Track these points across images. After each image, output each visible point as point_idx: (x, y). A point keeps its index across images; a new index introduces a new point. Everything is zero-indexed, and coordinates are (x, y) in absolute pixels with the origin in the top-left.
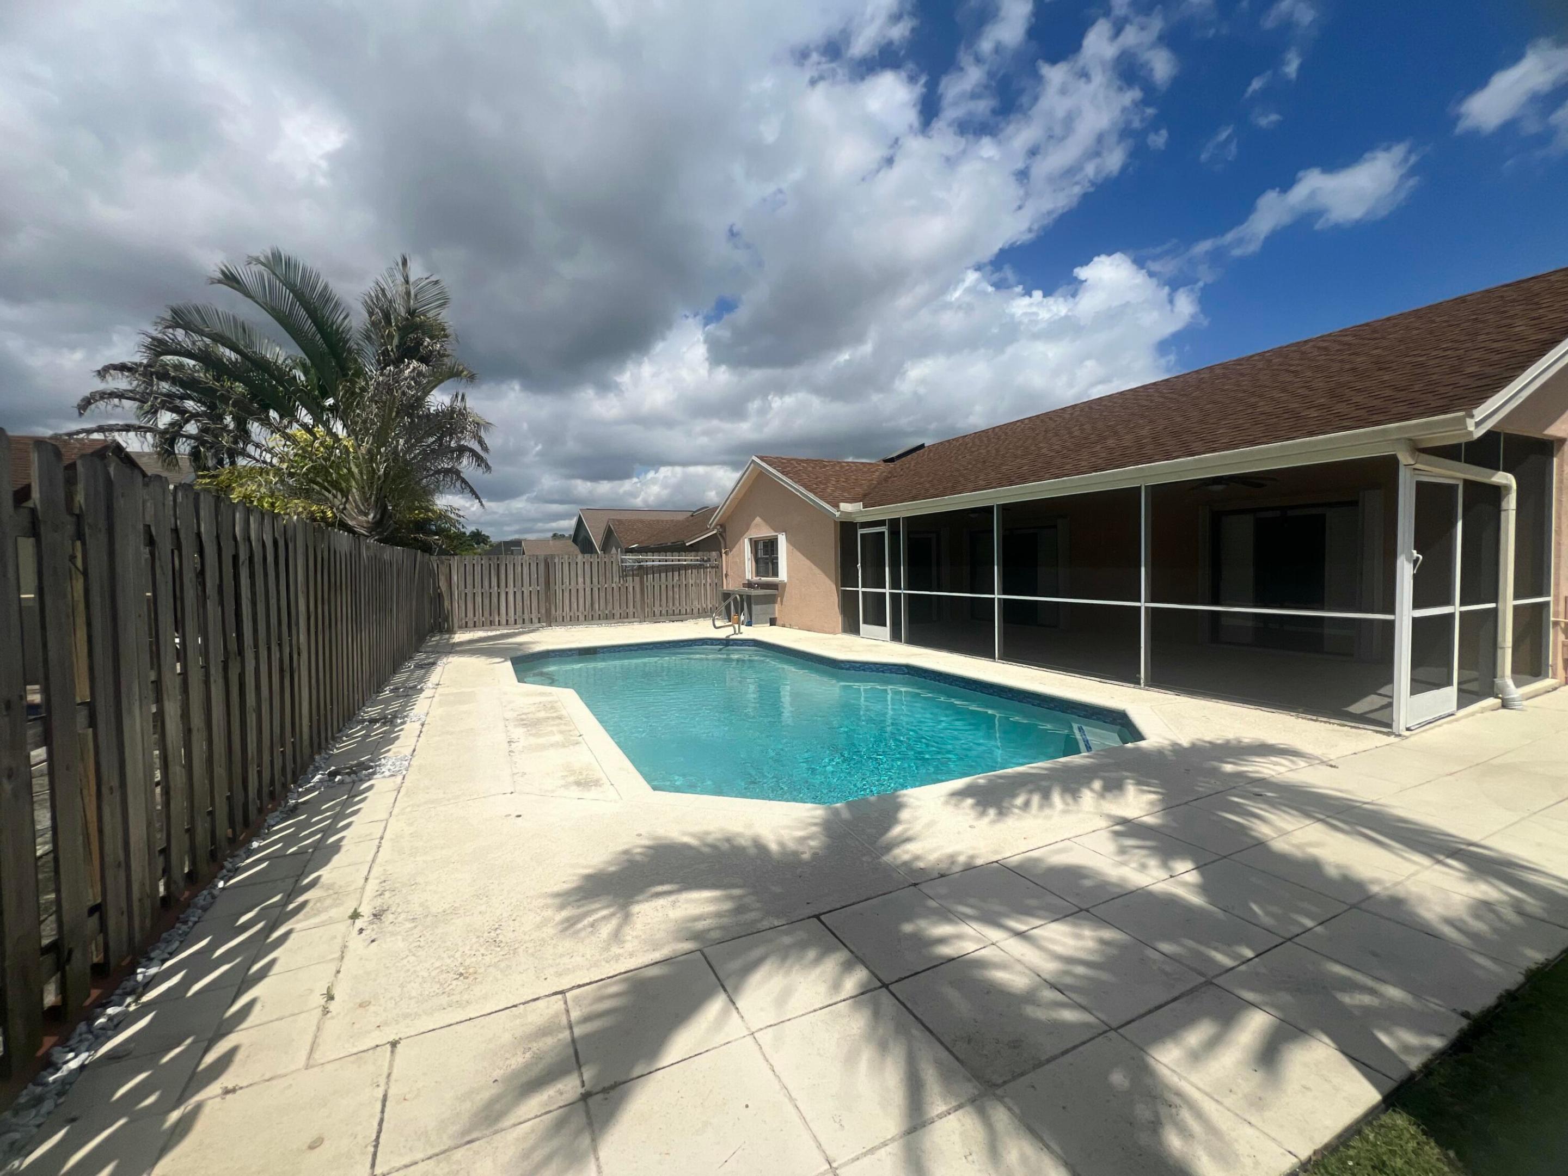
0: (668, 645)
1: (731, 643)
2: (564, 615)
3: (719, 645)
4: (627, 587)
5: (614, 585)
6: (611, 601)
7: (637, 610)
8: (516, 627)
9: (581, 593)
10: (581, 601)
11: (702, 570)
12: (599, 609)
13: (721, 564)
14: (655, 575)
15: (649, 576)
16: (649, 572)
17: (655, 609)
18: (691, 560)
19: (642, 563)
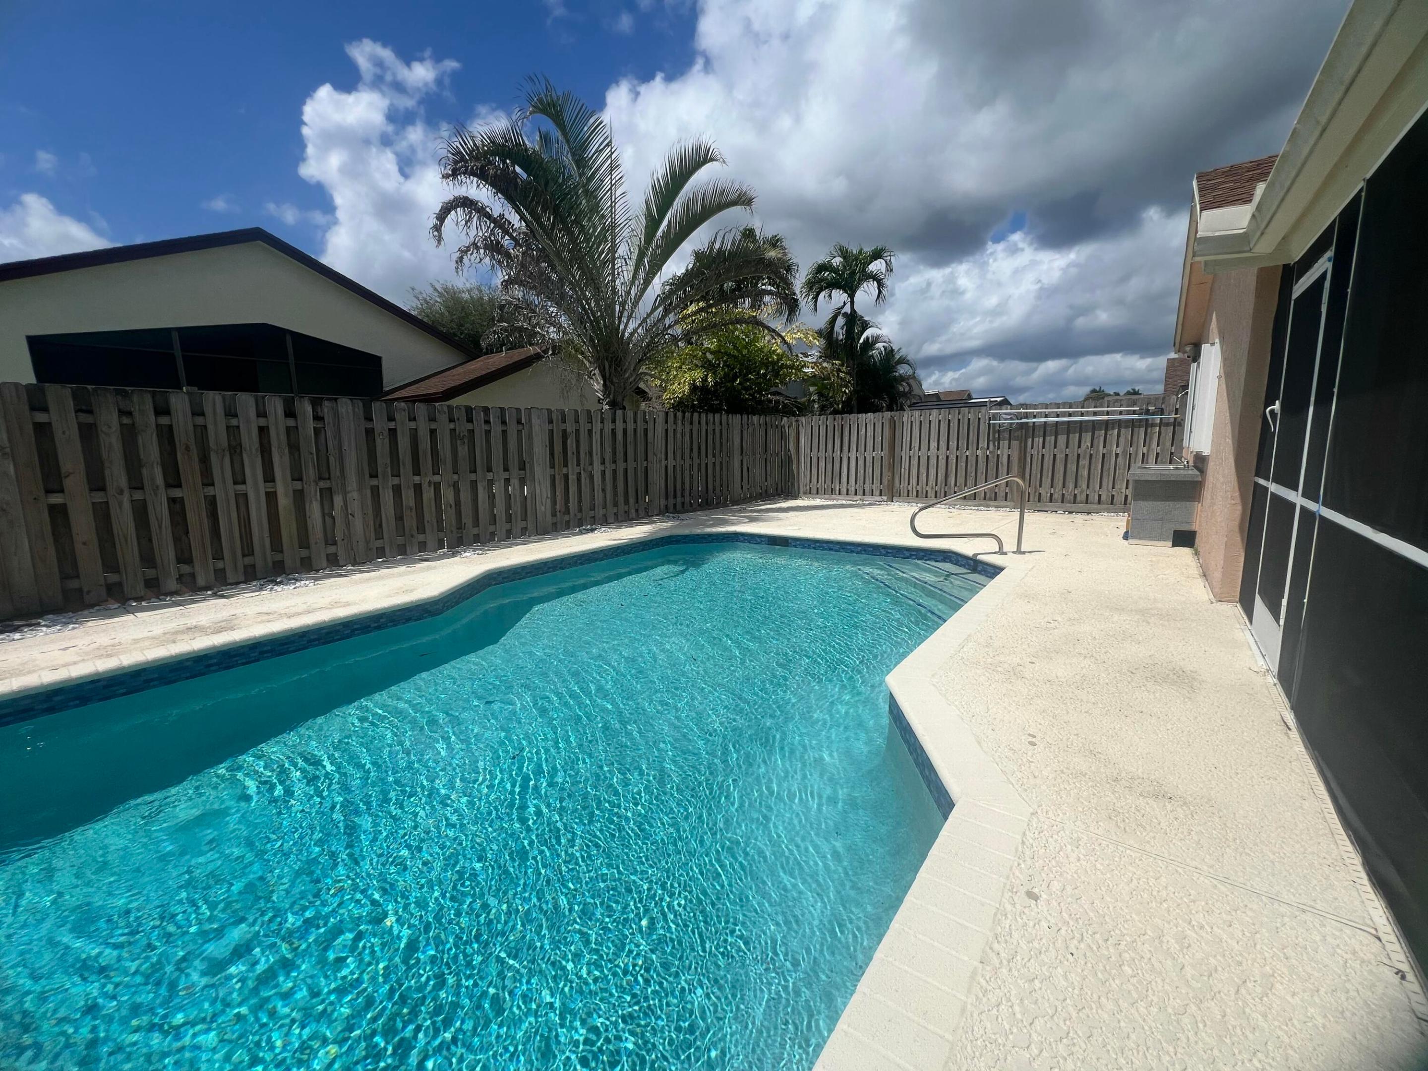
2: (910, 488)
4: (998, 456)
5: (979, 452)
6: (973, 474)
7: (1011, 490)
8: (856, 498)
9: (933, 461)
10: (932, 472)
11: (1143, 430)
12: (955, 485)
13: (1183, 420)
14: (1048, 438)
15: (1036, 439)
16: (1037, 433)
17: (1042, 491)
18: (1121, 413)
19: (1023, 421)
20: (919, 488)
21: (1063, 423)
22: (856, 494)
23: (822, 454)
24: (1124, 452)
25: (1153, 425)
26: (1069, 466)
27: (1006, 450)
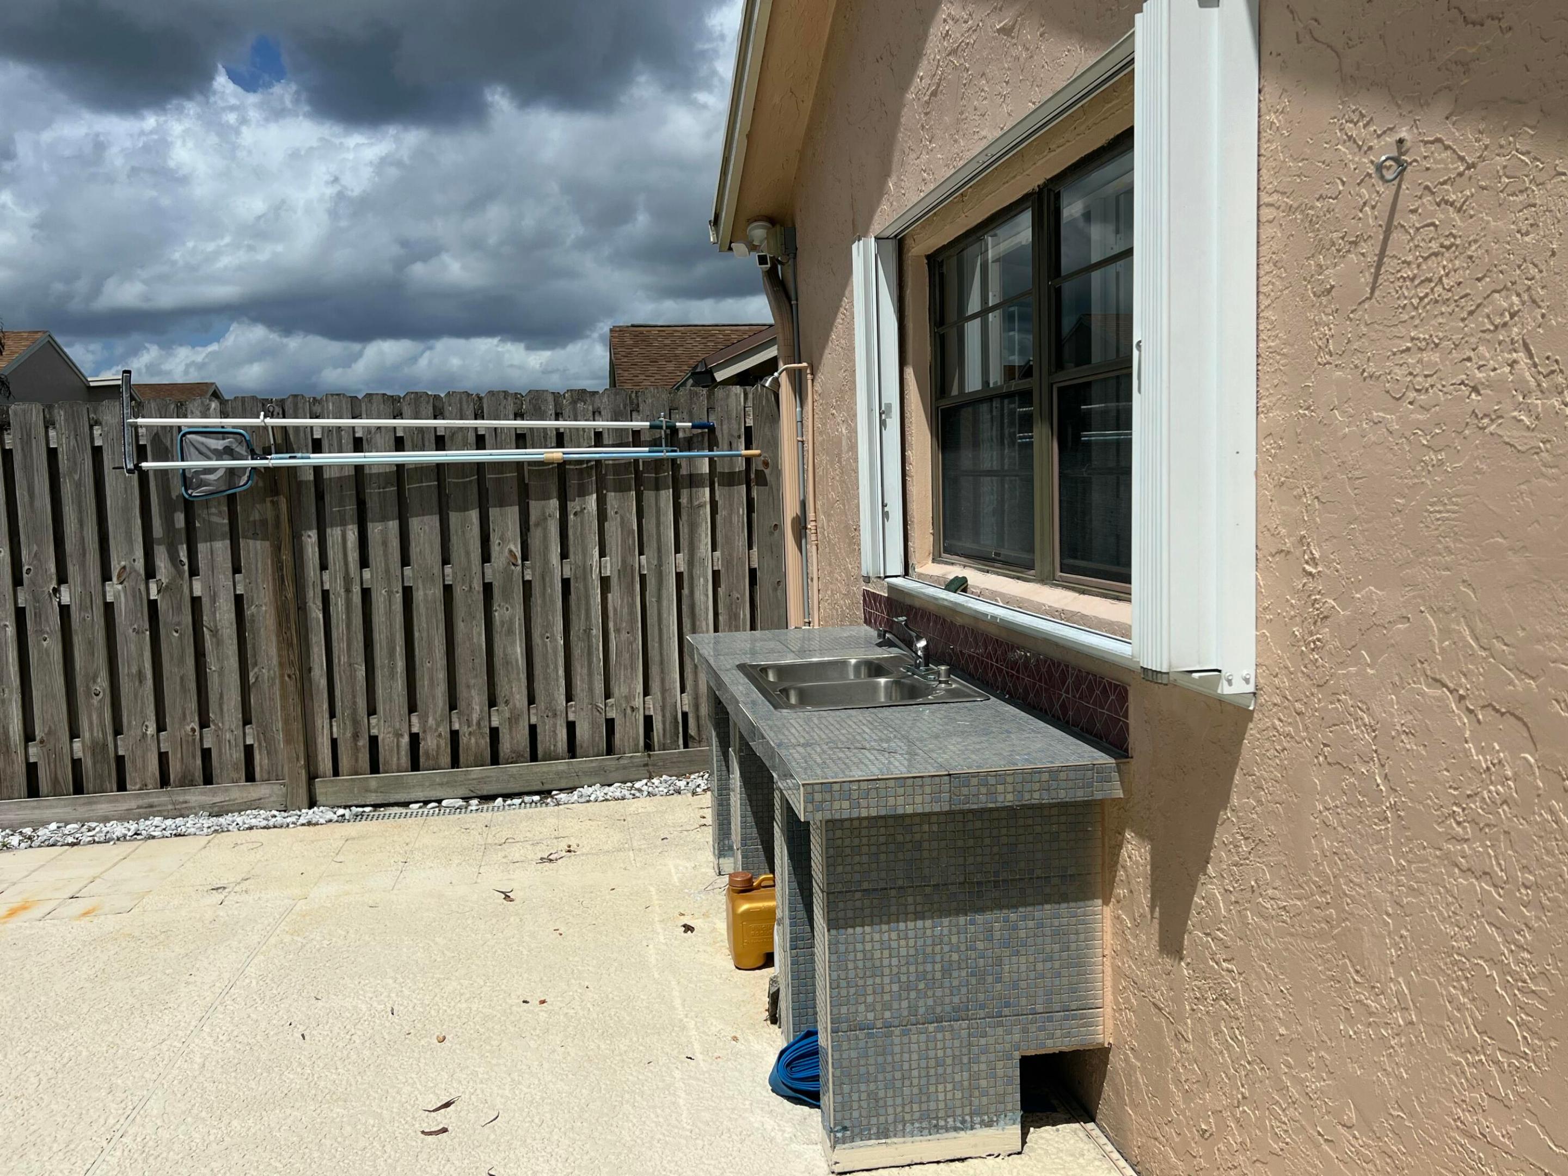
4: (196, 602)
5: (113, 590)
6: (102, 684)
7: (264, 733)
11: (667, 495)
12: (29, 736)
13: (772, 463)
14: (375, 530)
15: (334, 534)
16: (332, 508)
17: (378, 726)
18: (598, 438)
19: (276, 461)
21: (422, 469)
24: (625, 570)
25: (694, 481)
26: (461, 627)
27: (224, 579)
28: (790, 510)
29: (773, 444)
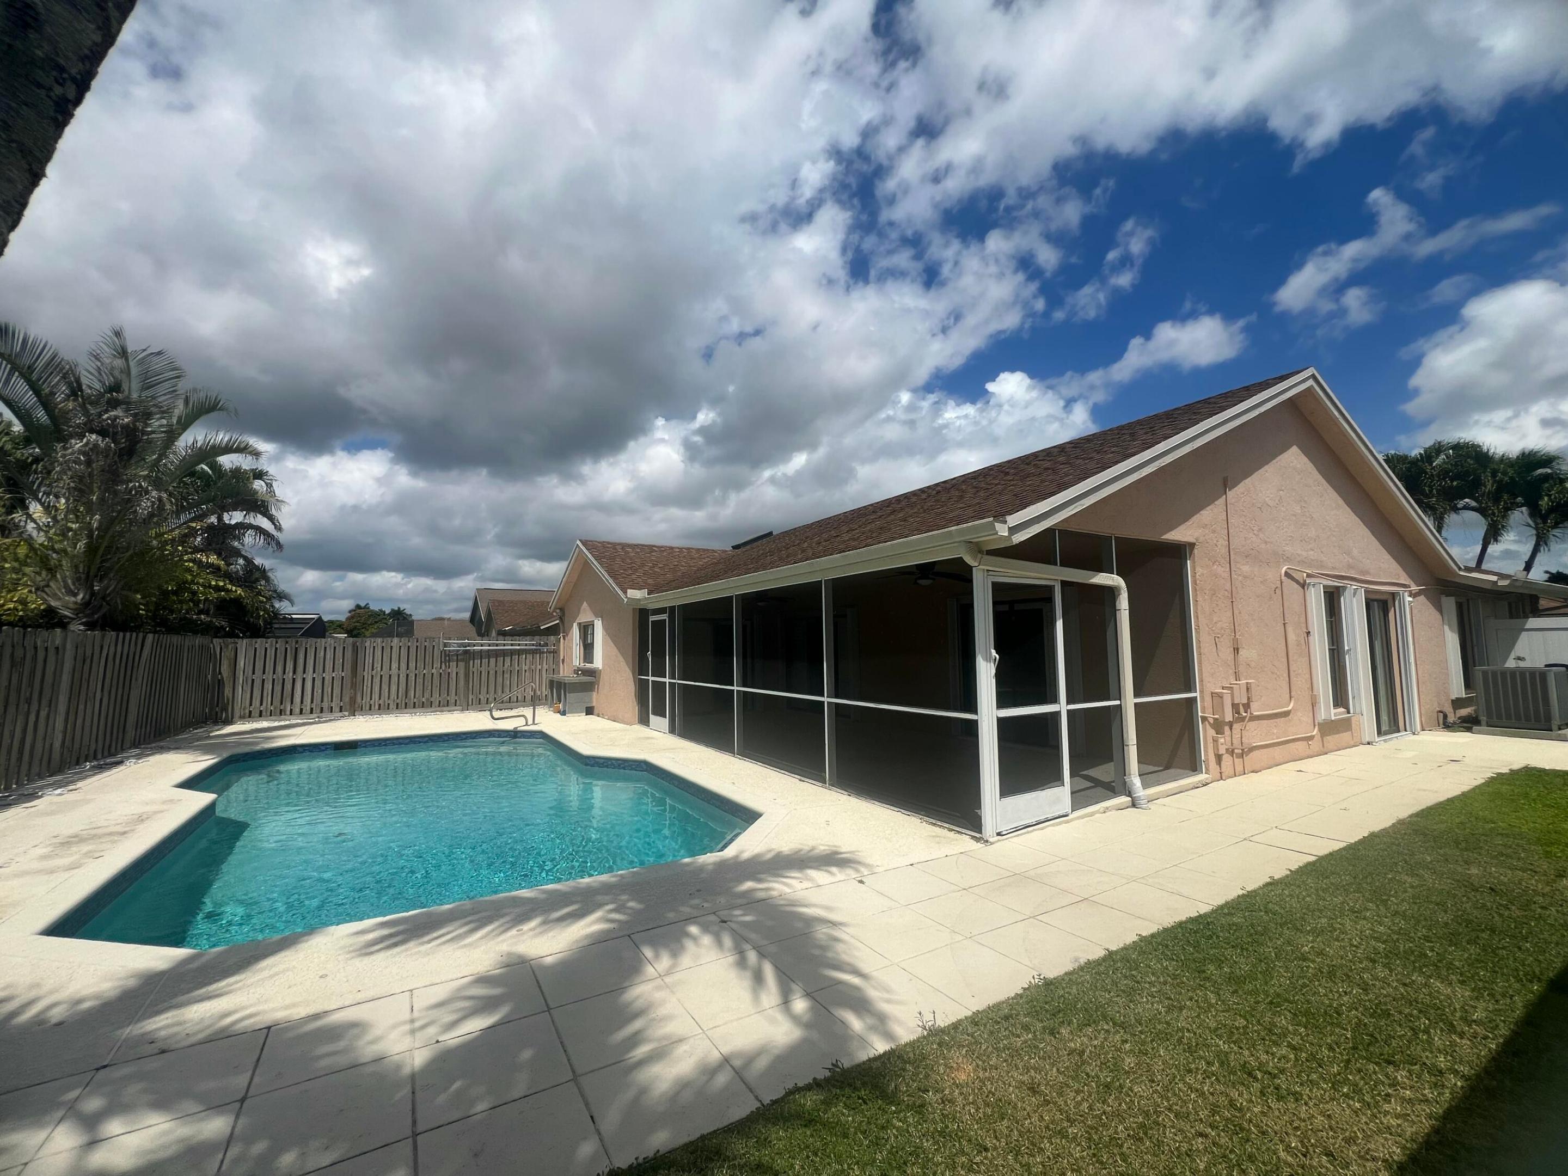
0: (446, 738)
1: (519, 735)
2: (372, 702)
3: (506, 737)
4: (449, 673)
5: (434, 671)
6: (430, 687)
7: (459, 698)
8: (312, 716)
9: (394, 679)
10: (394, 688)
11: (538, 655)
12: (415, 697)
13: (559, 649)
14: (483, 660)
15: (476, 661)
16: (476, 657)
17: (481, 696)
18: (526, 645)
19: (468, 648)
20: (381, 702)
22: (311, 712)
23: (269, 676)
24: (530, 668)
25: (543, 653)
26: (498, 678)
27: (454, 669)
28: (562, 658)
29: (559, 646)
